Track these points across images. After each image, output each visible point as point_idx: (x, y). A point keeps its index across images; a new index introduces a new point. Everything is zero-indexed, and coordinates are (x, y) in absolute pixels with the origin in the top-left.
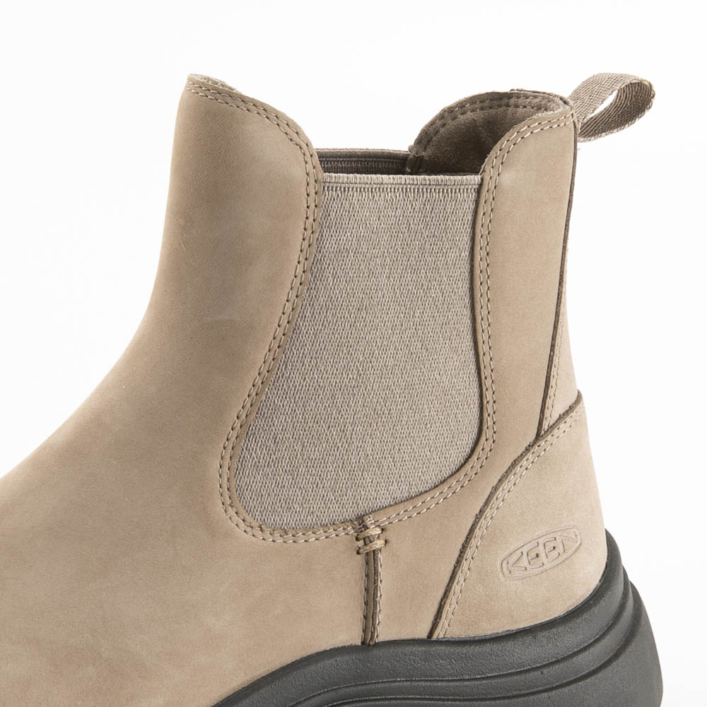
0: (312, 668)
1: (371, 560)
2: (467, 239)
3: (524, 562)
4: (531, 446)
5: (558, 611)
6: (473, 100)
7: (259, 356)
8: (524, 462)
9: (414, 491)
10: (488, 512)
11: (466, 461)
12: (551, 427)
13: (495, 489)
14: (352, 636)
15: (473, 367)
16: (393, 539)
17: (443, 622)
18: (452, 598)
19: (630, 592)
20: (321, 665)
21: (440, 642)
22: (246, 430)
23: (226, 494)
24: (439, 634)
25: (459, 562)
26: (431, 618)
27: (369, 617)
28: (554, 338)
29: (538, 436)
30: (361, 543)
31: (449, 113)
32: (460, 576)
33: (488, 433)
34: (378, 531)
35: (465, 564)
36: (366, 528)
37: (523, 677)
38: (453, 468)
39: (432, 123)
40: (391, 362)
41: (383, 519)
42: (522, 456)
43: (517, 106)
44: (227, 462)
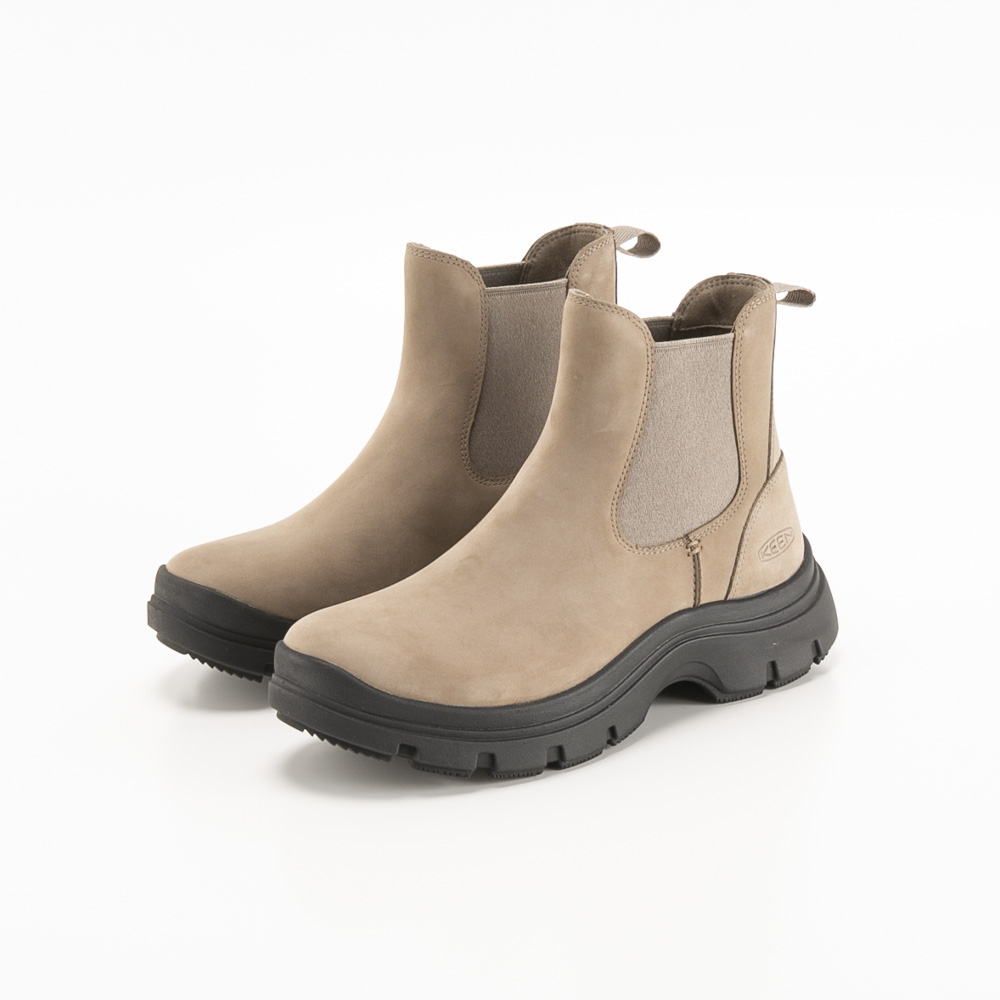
0: (672, 622)
1: (696, 558)
2: (729, 370)
3: (769, 551)
4: (765, 484)
5: (787, 577)
6: (706, 282)
7: (626, 450)
8: (763, 494)
9: (710, 517)
10: (749, 525)
11: (735, 496)
12: (774, 472)
13: (751, 510)
14: (689, 603)
15: (734, 442)
16: (704, 546)
17: (733, 590)
18: (737, 576)
19: (818, 570)
20: (676, 619)
21: (731, 601)
22: (622, 494)
23: (616, 530)
24: (730, 597)
25: (738, 555)
26: (727, 588)
27: (697, 591)
28: (771, 420)
29: (768, 478)
30: (689, 550)
31: (694, 292)
32: (739, 563)
33: (743, 479)
34: (696, 542)
35: (741, 556)
36: (691, 541)
37: (774, 616)
38: (729, 502)
39: (685, 299)
40: (694, 445)
41: (697, 535)
42: (762, 490)
43: (733, 283)
44: (614, 511)
